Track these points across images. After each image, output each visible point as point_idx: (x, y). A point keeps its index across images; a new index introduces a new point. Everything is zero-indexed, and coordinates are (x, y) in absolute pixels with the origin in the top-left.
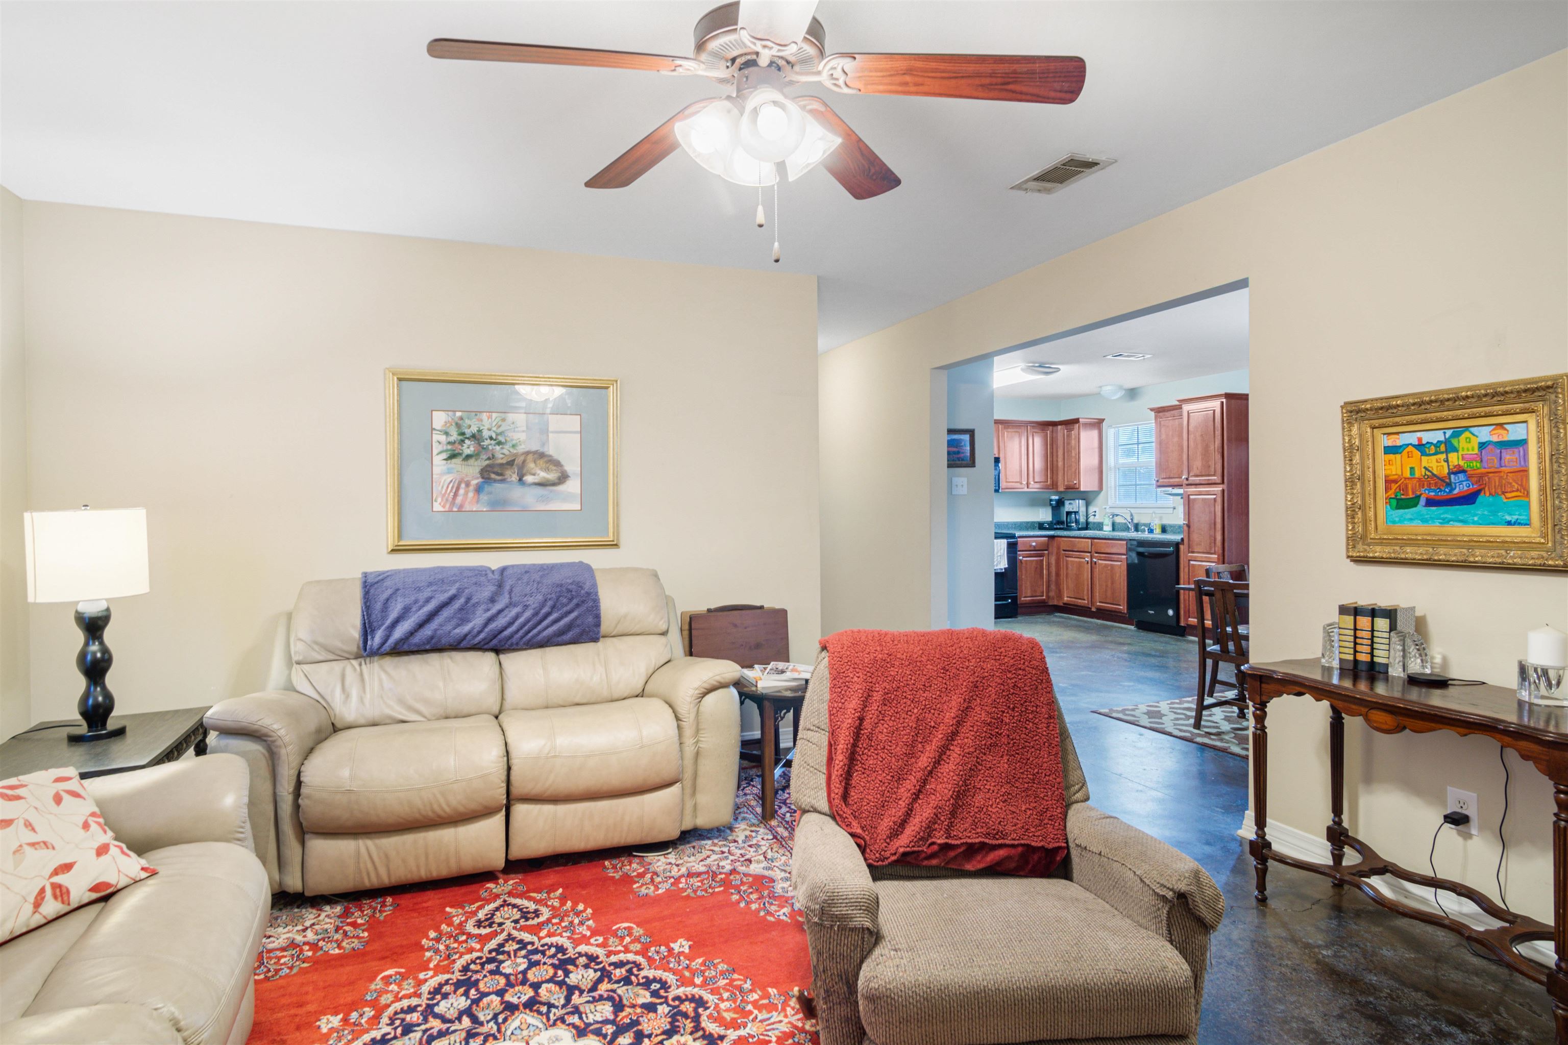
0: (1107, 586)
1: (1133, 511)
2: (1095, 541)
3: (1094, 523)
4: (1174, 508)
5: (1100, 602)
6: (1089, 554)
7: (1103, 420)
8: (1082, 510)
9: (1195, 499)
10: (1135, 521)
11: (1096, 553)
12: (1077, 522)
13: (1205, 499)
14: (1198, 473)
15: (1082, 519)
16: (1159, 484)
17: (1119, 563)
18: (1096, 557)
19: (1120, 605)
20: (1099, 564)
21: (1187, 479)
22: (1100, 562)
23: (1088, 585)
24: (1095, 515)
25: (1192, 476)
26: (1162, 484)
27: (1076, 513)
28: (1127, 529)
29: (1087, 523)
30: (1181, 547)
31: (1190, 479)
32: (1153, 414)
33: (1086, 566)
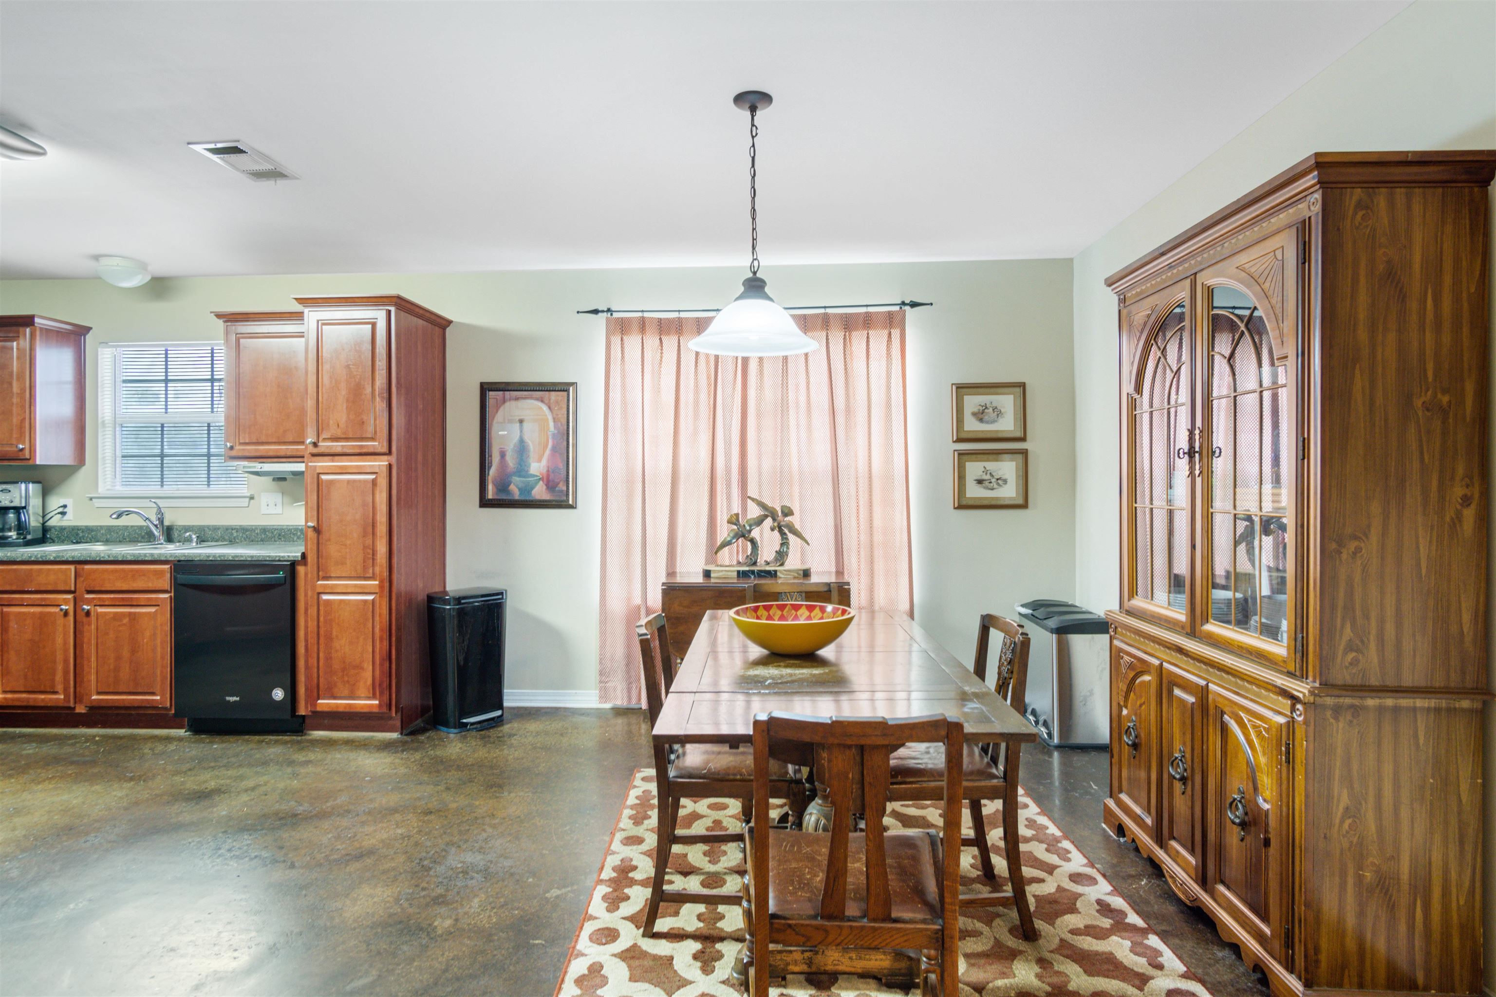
0: (118, 658)
1: (162, 503)
2: (87, 567)
3: (62, 529)
4: (252, 498)
5: (99, 693)
6: (70, 596)
7: (88, 329)
8: (35, 503)
9: (331, 482)
10: (167, 523)
11: (89, 592)
12: (21, 527)
13: (354, 481)
14: (339, 433)
15: (33, 521)
16: (233, 453)
17: (152, 610)
18: (88, 601)
19: (153, 694)
20: (97, 614)
21: (315, 445)
22: (100, 610)
23: (66, 661)
24: (63, 514)
25: (325, 439)
26: (240, 454)
27: (18, 510)
28: (149, 537)
29: (45, 529)
30: (301, 570)
31: (320, 444)
32: (220, 323)
33: (61, 621)
